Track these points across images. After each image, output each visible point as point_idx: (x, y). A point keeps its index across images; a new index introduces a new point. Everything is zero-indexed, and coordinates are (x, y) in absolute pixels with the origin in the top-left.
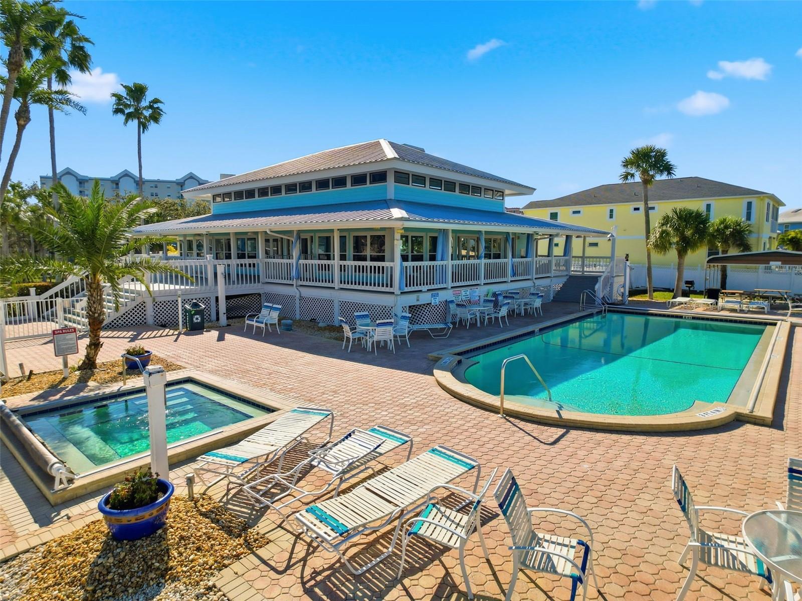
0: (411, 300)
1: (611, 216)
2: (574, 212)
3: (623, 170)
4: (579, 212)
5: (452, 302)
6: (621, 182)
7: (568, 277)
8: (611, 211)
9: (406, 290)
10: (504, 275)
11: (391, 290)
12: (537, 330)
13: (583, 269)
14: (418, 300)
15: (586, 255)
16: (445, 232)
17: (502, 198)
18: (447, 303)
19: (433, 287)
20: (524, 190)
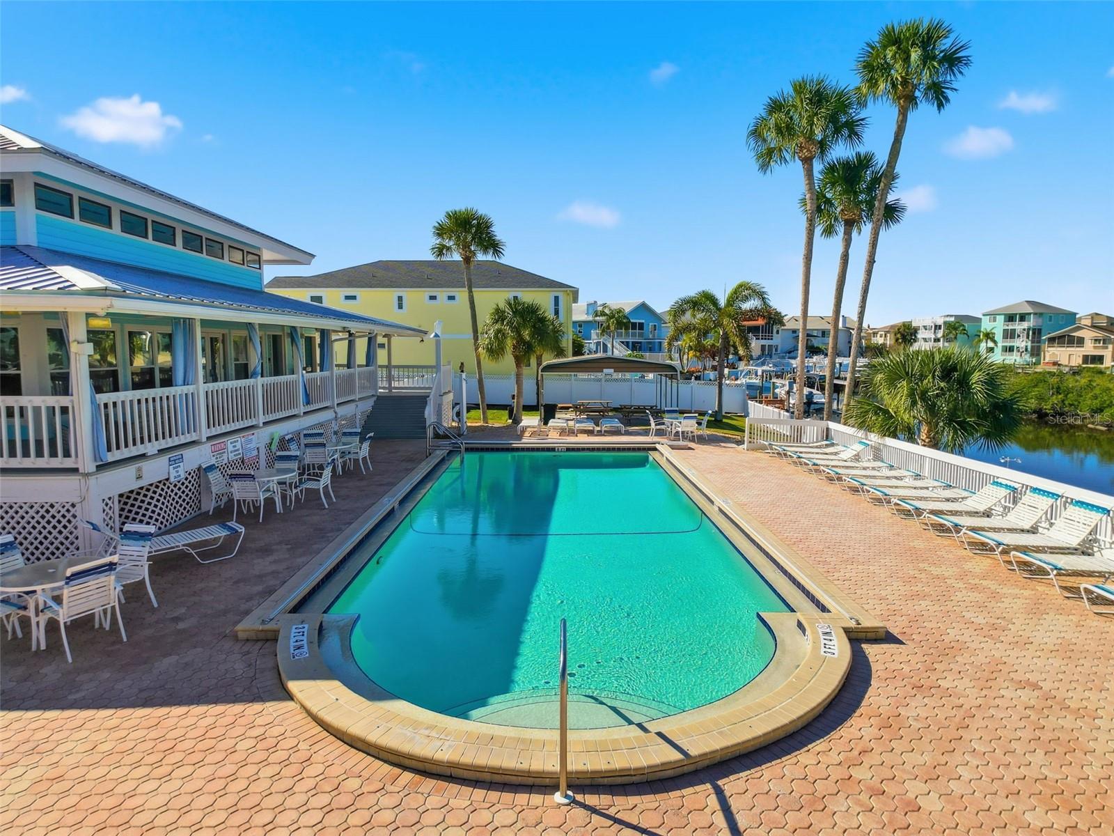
0: (123, 480)
1: (400, 307)
2: (347, 298)
3: (436, 241)
4: (354, 298)
5: (211, 468)
6: (432, 258)
7: (375, 398)
8: (400, 298)
9: (111, 457)
10: (293, 404)
11: (68, 463)
12: (396, 505)
13: (390, 384)
14: (139, 477)
15: (393, 363)
16: (187, 323)
17: (257, 266)
18: (202, 472)
19: (170, 442)
20: (296, 256)
